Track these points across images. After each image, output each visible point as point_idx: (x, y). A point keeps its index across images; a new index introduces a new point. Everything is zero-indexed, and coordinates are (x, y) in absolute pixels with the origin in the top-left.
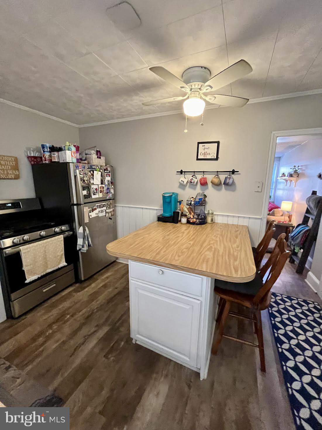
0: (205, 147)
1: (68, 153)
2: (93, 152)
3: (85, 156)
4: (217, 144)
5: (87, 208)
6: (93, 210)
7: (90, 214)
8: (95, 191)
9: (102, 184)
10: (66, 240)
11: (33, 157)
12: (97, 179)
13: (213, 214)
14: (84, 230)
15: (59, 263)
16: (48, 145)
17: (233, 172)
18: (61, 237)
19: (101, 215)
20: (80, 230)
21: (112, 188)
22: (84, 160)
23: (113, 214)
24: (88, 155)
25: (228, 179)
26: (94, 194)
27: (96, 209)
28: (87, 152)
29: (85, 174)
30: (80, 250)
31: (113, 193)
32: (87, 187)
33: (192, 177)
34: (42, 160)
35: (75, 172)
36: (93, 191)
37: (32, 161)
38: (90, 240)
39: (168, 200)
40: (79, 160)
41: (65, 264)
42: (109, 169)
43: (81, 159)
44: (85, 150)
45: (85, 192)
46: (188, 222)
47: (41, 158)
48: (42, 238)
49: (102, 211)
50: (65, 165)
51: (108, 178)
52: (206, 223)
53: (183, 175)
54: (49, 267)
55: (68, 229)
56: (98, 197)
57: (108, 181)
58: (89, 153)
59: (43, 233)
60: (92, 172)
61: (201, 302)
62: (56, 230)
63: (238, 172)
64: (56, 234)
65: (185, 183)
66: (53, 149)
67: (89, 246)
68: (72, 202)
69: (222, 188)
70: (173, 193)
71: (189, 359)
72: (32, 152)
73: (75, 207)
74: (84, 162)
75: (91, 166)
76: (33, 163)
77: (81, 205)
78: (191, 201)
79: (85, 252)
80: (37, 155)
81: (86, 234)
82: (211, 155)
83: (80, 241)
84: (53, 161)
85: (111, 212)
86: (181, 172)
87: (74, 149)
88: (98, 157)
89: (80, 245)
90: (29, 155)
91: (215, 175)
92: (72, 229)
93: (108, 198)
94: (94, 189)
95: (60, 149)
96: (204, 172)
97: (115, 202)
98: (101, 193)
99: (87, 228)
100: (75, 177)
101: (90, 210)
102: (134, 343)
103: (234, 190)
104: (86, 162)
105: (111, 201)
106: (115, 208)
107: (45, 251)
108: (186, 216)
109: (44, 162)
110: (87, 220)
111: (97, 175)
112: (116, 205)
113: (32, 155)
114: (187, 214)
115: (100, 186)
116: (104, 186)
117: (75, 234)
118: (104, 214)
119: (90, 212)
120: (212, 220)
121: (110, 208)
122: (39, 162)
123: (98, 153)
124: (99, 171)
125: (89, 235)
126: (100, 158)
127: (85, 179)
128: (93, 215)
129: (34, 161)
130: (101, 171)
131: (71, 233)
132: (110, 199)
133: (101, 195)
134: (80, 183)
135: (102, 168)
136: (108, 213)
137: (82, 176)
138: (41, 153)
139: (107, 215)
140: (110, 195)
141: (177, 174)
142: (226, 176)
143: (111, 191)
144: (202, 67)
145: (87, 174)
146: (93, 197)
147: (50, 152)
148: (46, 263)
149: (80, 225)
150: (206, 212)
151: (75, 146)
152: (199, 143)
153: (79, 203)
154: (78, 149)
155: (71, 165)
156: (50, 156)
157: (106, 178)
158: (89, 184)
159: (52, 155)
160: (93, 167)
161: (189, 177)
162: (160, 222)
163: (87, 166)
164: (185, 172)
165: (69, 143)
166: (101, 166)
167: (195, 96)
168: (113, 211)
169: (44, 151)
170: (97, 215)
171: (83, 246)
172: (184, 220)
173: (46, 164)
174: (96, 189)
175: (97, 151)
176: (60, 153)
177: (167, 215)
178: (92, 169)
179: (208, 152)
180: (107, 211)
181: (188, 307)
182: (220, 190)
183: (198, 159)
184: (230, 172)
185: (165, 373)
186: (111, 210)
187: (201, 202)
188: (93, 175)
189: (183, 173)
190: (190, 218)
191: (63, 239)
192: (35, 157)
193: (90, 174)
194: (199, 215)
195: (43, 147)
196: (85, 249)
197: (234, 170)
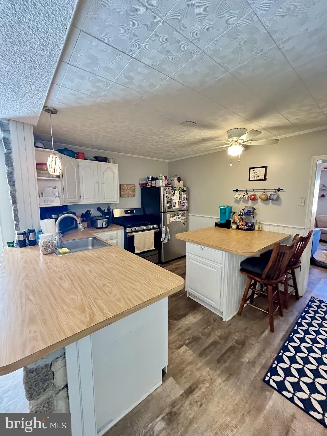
0: (256, 171)
1: (161, 181)
2: (176, 179)
3: (170, 181)
4: (264, 168)
5: (169, 215)
6: (173, 217)
7: (171, 219)
8: (175, 204)
9: (180, 199)
10: (156, 233)
11: (142, 184)
12: (177, 196)
13: (260, 223)
14: (166, 229)
15: (151, 247)
16: (151, 177)
17: (279, 190)
18: (153, 231)
19: (177, 220)
20: (164, 229)
21: (187, 202)
22: (170, 184)
23: (186, 221)
24: (172, 181)
25: (273, 196)
26: (174, 206)
27: (174, 216)
28: (172, 179)
29: (169, 193)
30: (163, 241)
31: (187, 206)
32: (170, 202)
33: (245, 194)
34: (146, 186)
35: (164, 192)
36: (174, 204)
37: (142, 186)
38: (169, 236)
39: (223, 211)
40: (167, 185)
41: (154, 248)
42: (185, 189)
43: (168, 184)
44: (171, 177)
45: (168, 205)
46: (238, 228)
47: (146, 184)
48: (144, 230)
49: (178, 218)
50: (159, 188)
51: (184, 196)
52: (254, 230)
53: (237, 193)
54: (146, 248)
55: (157, 227)
56: (176, 208)
57: (184, 197)
58: (173, 179)
59: (145, 228)
60: (173, 192)
61: (222, 267)
62: (151, 227)
63: (282, 189)
64: (151, 229)
65: (239, 198)
66: (153, 179)
67: (168, 240)
68: (160, 211)
69: (269, 203)
70: (228, 206)
71: (215, 303)
72: (142, 181)
73: (162, 214)
74: (169, 185)
75: (173, 188)
76: (142, 187)
77: (165, 212)
78: (240, 212)
79: (166, 243)
80: (144, 182)
81: (167, 232)
82: (260, 177)
83: (163, 236)
84: (152, 186)
85: (184, 219)
86: (237, 190)
87: (164, 178)
88: (178, 182)
89: (163, 238)
90: (140, 183)
91: (263, 193)
92: (159, 228)
93: (183, 209)
94: (174, 203)
95: (157, 179)
96: (254, 190)
97: (188, 213)
98: (179, 206)
99: (168, 228)
100: (164, 195)
101: (171, 217)
102: (188, 297)
103: (280, 204)
104: (171, 185)
105: (185, 211)
106: (188, 217)
107: (145, 238)
108: (236, 223)
109: (148, 187)
110: (168, 223)
111: (177, 194)
112: (189, 214)
113: (142, 183)
114: (237, 222)
115: (178, 201)
116: (181, 200)
117: (161, 231)
118: (180, 220)
119: (171, 218)
120: (259, 228)
121: (184, 216)
122: (145, 186)
123: (179, 179)
124: (178, 191)
125: (169, 232)
126: (180, 182)
127: (169, 196)
128: (173, 220)
129: (143, 186)
130: (180, 191)
131: (159, 230)
132: (185, 210)
133: (178, 207)
134: (166, 199)
135: (180, 189)
136: (183, 219)
137: (167, 195)
138: (146, 181)
139: (182, 221)
140: (185, 207)
141: (233, 192)
142: (272, 193)
143: (186, 204)
144: (238, 128)
145: (170, 194)
146: (173, 208)
147: (151, 181)
148: (145, 245)
149: (164, 226)
150: (255, 222)
151: (164, 176)
152: (250, 168)
153: (164, 211)
154: (166, 178)
155: (162, 188)
156: (151, 183)
157: (183, 195)
158: (171, 200)
159: (152, 183)
160: (175, 189)
161: (242, 194)
162: (217, 227)
163: (171, 188)
164: (239, 190)
165: (162, 175)
166: (180, 188)
167: (235, 144)
168: (187, 218)
169: (148, 181)
170: (175, 220)
171: (165, 240)
172: (234, 226)
173: (149, 188)
174: (176, 203)
175: (178, 178)
176: (156, 181)
177: (222, 222)
178: (174, 190)
179: (258, 175)
180: (182, 218)
181: (215, 270)
182: (267, 204)
183: (250, 180)
184: (275, 190)
185: (202, 312)
186: (185, 217)
187: (251, 213)
188: (174, 194)
189: (238, 191)
190: (239, 225)
191: (154, 233)
192: (143, 184)
193: (172, 193)
194: (247, 223)
195: (148, 178)
196: (166, 241)
197: (279, 188)
